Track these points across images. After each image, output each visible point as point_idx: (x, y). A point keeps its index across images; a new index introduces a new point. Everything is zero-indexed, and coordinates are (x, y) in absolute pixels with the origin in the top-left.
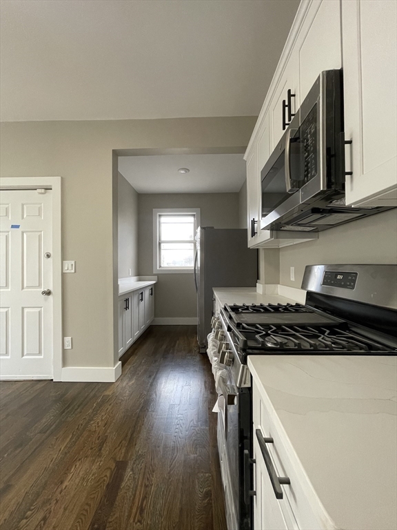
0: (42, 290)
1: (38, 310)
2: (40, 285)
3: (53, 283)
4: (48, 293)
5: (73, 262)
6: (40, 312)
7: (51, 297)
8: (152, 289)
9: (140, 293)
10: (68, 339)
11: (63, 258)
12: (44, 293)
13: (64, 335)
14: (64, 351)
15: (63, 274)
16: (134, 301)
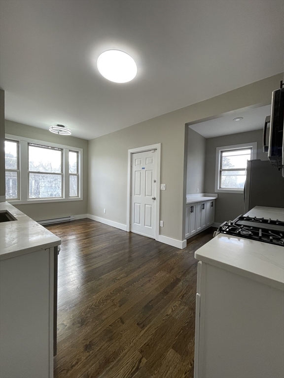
0: (152, 197)
1: (150, 206)
2: (151, 195)
3: (156, 194)
4: (154, 199)
5: (165, 185)
6: (151, 207)
7: (155, 201)
8: (212, 203)
9: (202, 204)
10: (162, 222)
11: (161, 183)
12: (153, 198)
13: (160, 220)
14: (160, 227)
15: (161, 190)
16: (197, 209)
